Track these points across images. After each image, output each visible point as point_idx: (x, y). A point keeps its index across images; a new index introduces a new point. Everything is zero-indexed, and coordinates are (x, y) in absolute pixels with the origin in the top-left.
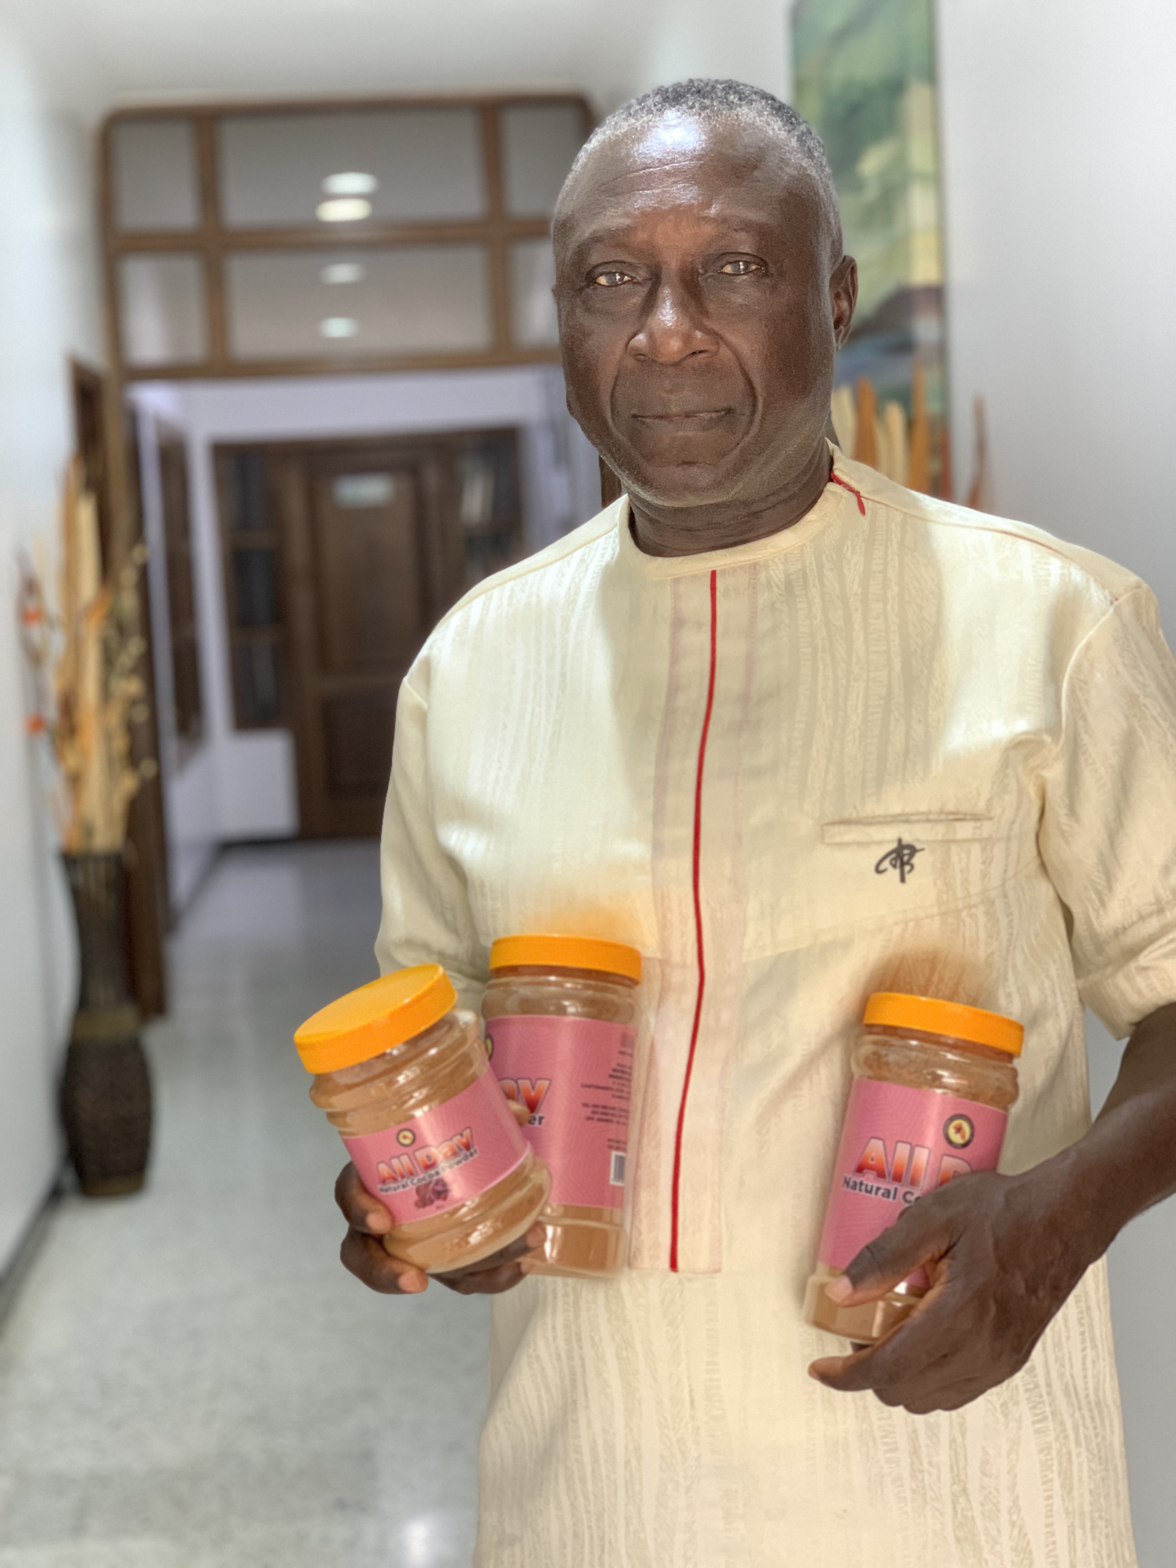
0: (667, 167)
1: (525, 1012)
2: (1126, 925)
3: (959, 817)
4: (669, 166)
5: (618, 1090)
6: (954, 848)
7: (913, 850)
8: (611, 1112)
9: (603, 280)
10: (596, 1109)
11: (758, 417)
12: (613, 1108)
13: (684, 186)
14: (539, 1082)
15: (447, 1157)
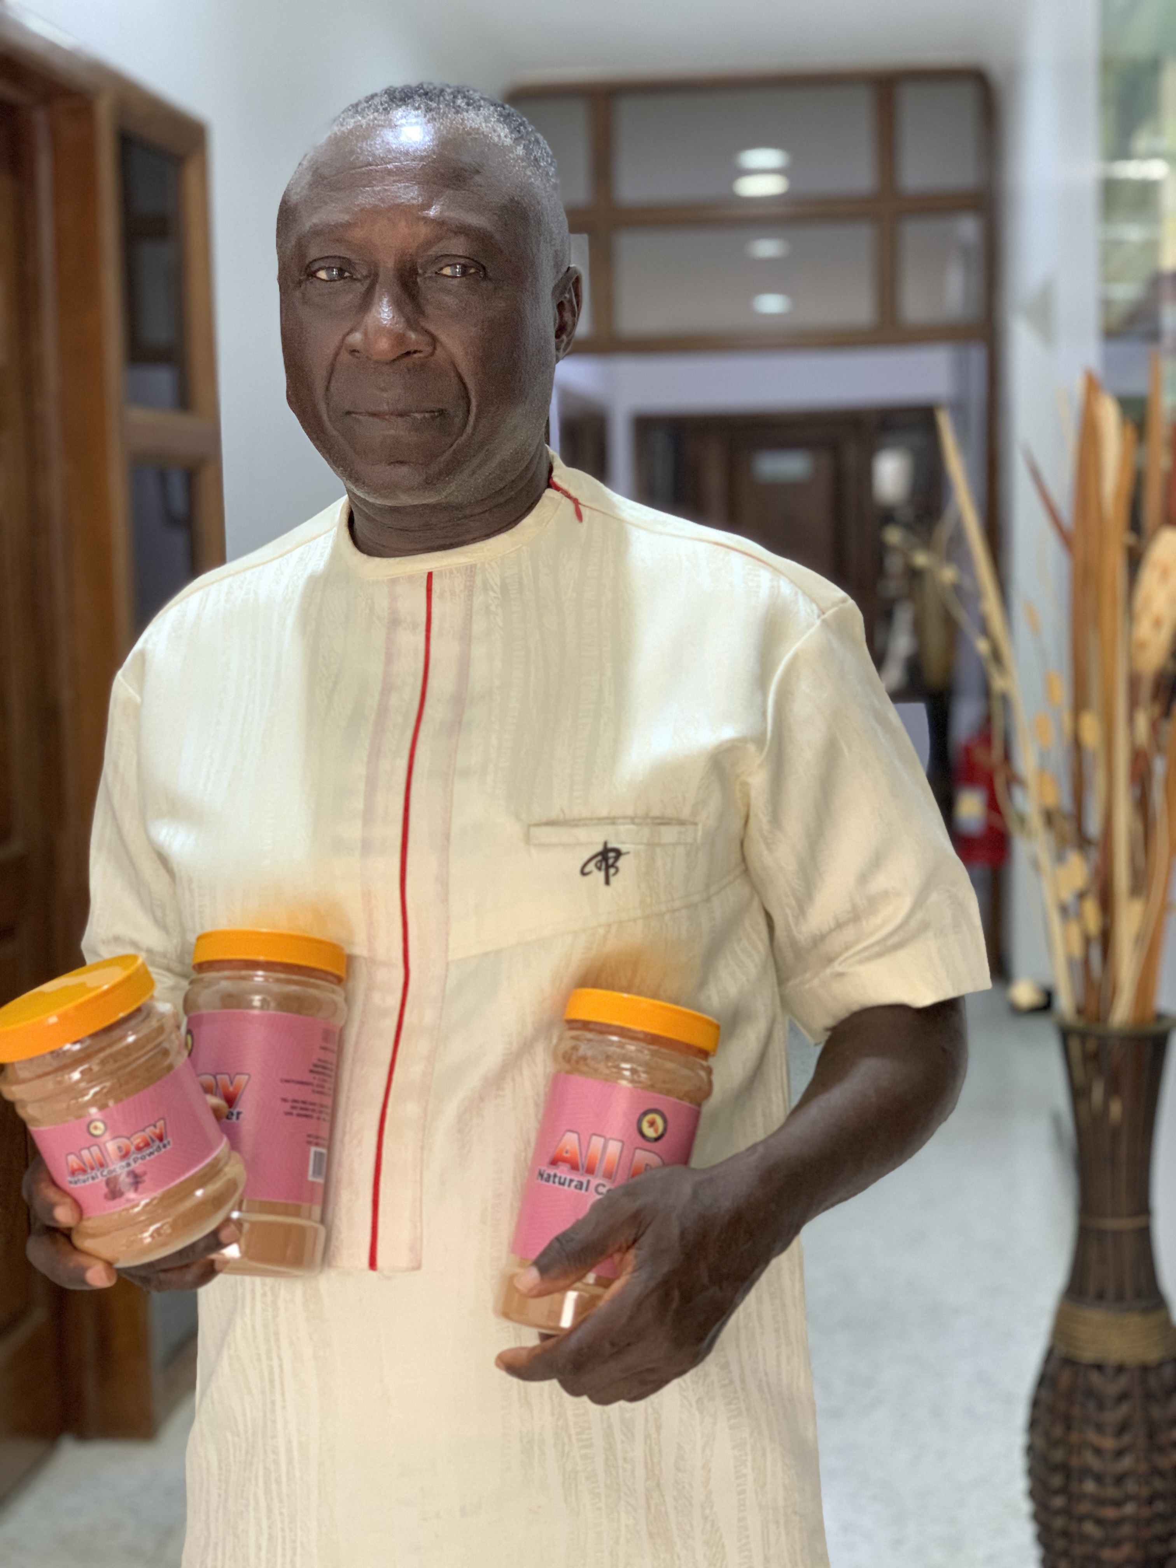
0: (389, 166)
1: (225, 1007)
2: (824, 933)
3: (663, 821)
4: (391, 164)
5: (318, 1086)
6: (658, 850)
7: (618, 853)
8: (311, 1107)
9: (321, 274)
10: (295, 1104)
11: (472, 419)
12: (313, 1104)
13: (405, 186)
14: (238, 1077)
15: (139, 1149)
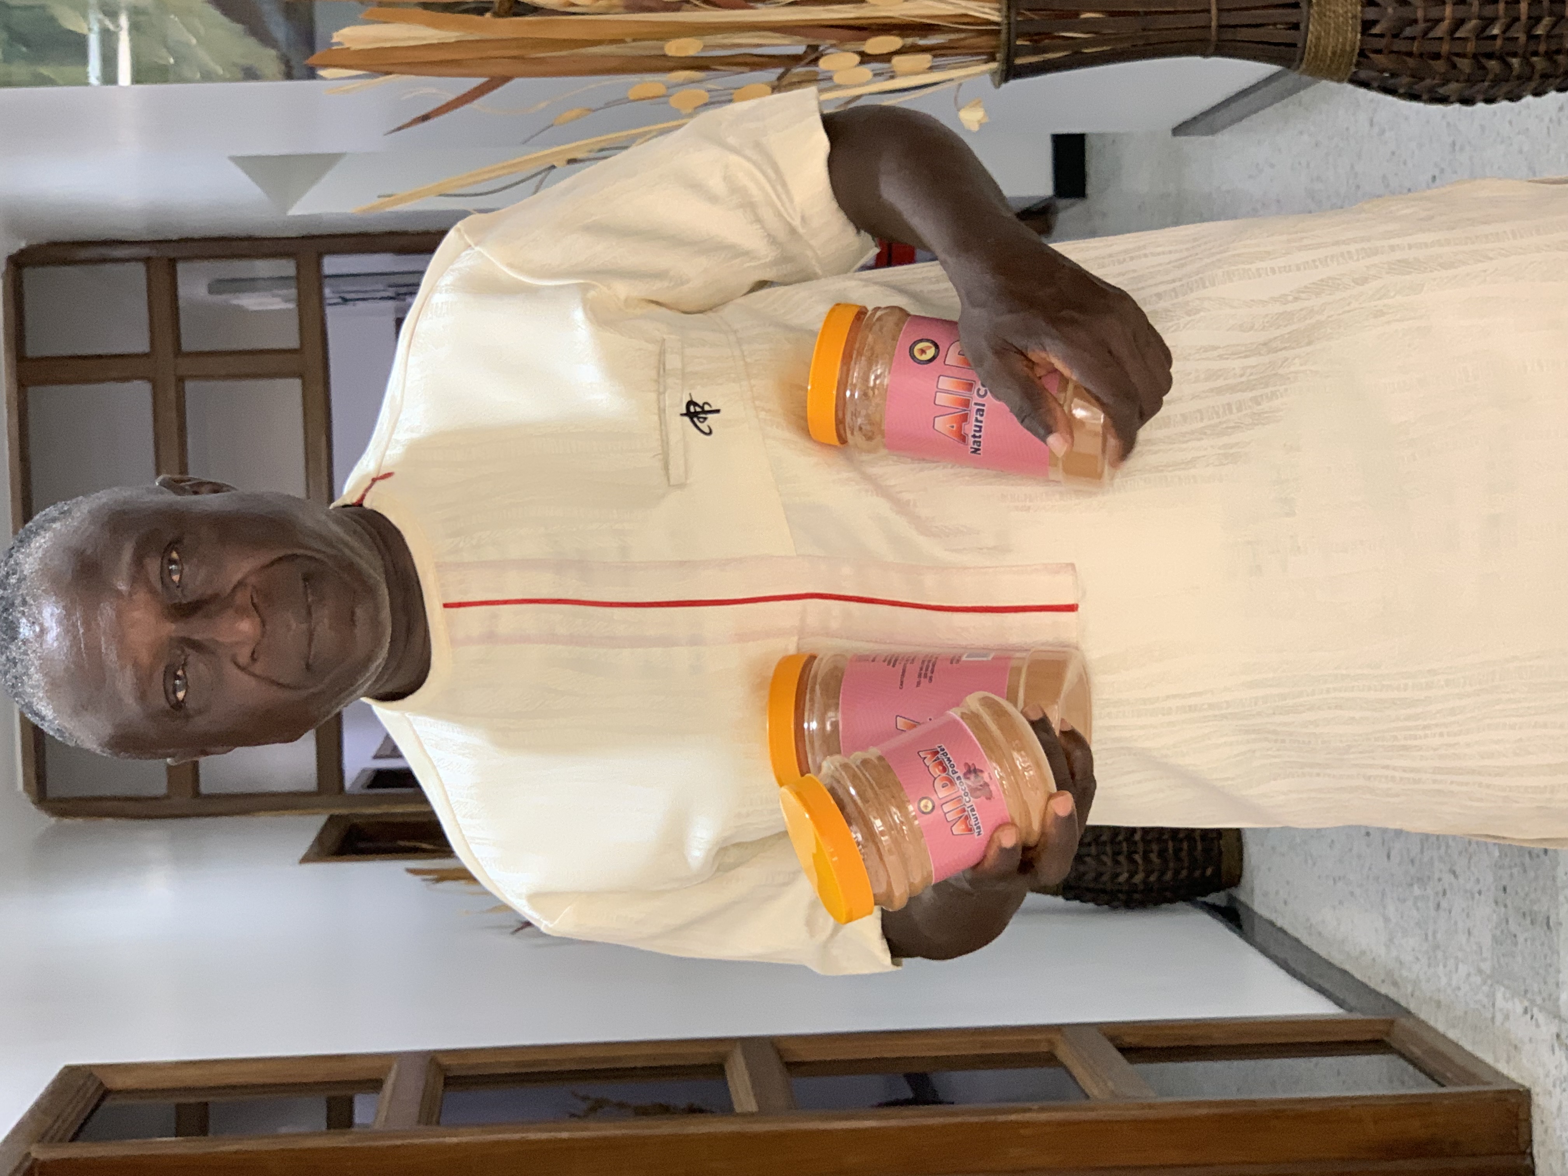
0: (81, 631)
2: (766, 234)
3: (661, 368)
5: (908, 662)
6: (688, 370)
7: (691, 403)
9: (181, 695)
10: (924, 675)
13: (100, 615)
15: (945, 770)
